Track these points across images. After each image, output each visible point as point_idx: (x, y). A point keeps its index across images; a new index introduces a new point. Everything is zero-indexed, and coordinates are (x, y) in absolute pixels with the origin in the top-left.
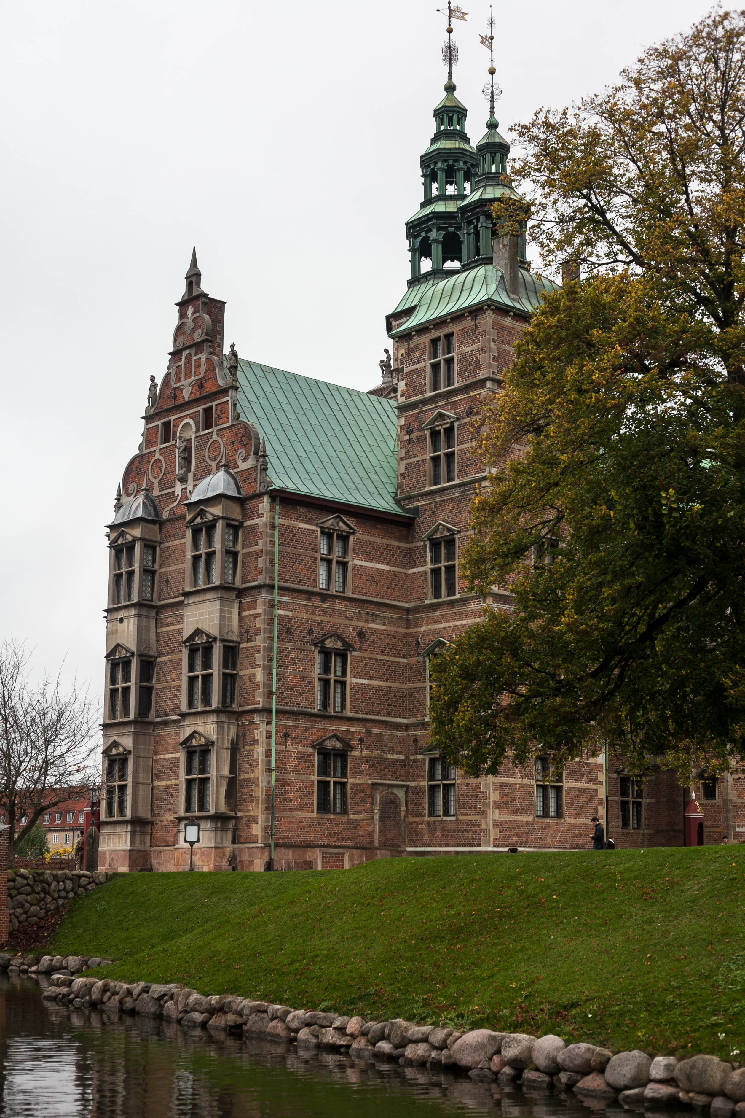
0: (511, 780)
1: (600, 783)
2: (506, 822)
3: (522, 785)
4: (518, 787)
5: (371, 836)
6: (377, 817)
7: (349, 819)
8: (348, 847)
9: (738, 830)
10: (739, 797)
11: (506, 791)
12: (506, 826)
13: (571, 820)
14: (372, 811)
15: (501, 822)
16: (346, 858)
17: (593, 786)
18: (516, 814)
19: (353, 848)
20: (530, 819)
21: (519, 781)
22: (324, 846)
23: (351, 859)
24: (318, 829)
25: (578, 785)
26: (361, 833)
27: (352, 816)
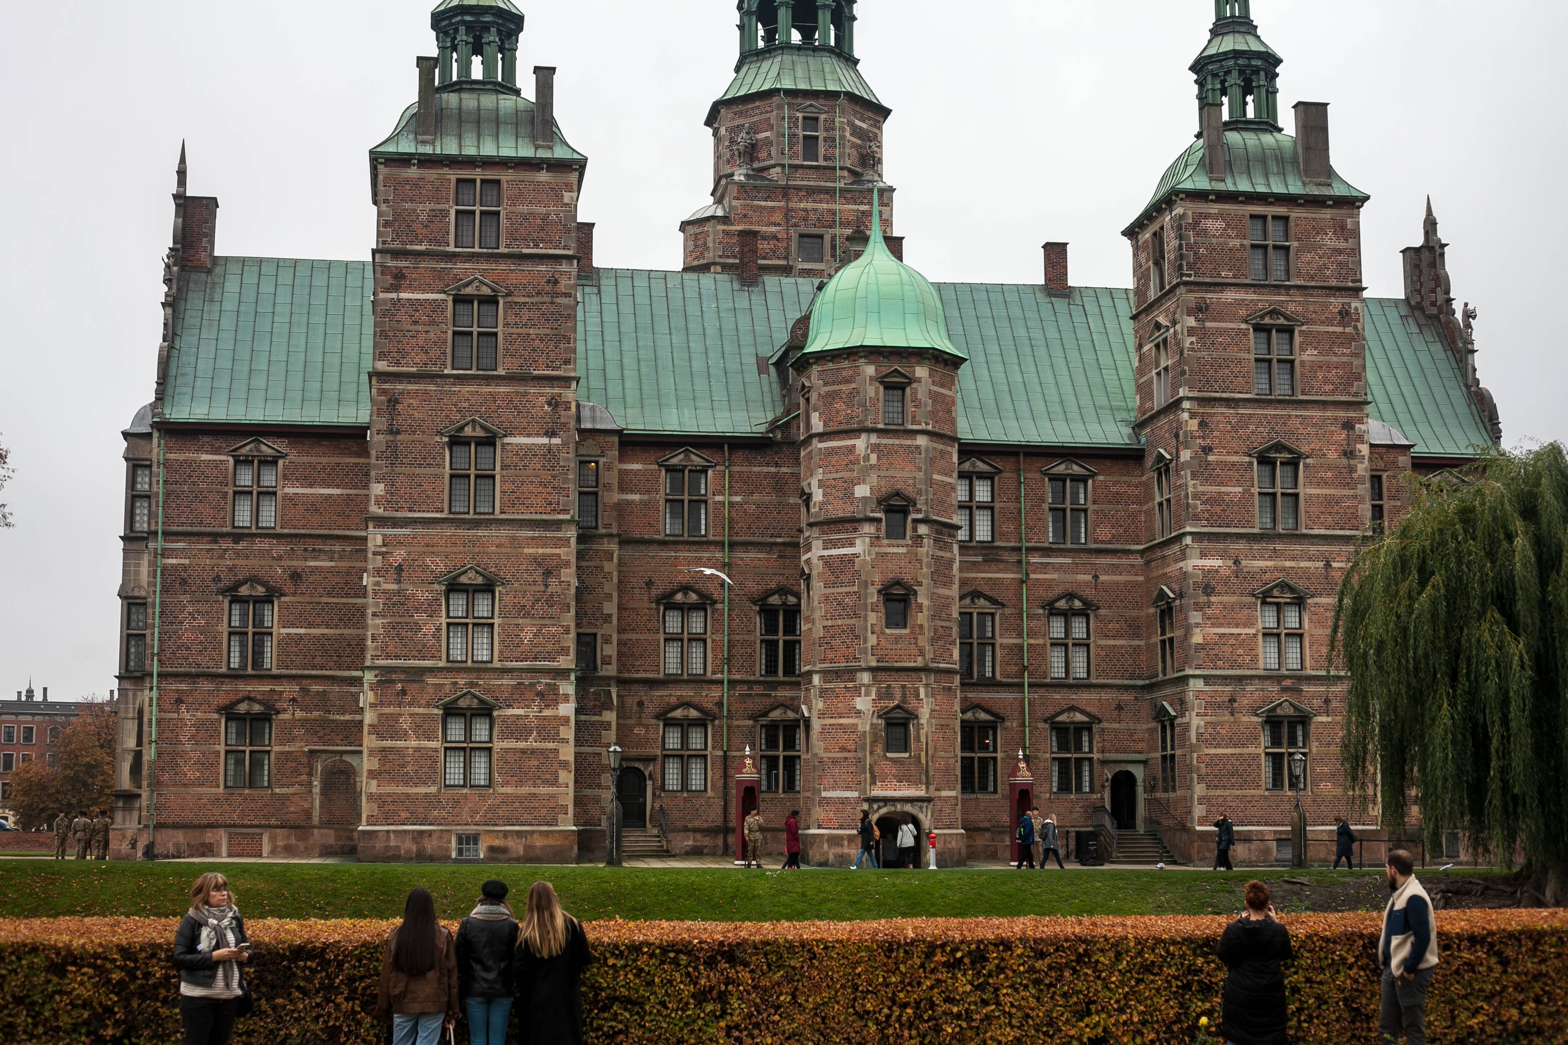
0: (400, 744)
1: (565, 741)
2: (389, 795)
3: (417, 749)
4: (411, 751)
5: (308, 813)
6: (317, 790)
7: (273, 794)
8: (269, 826)
9: (824, 794)
10: (826, 750)
11: (391, 757)
12: (390, 799)
13: (509, 790)
14: (310, 783)
15: (380, 796)
16: (265, 839)
17: (551, 745)
18: (406, 784)
19: (277, 827)
20: (433, 789)
21: (414, 743)
22: (235, 826)
23: (273, 839)
24: (226, 807)
25: (522, 745)
26: (292, 809)
27: (277, 791)
